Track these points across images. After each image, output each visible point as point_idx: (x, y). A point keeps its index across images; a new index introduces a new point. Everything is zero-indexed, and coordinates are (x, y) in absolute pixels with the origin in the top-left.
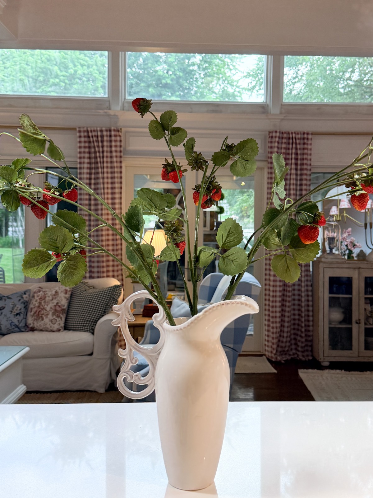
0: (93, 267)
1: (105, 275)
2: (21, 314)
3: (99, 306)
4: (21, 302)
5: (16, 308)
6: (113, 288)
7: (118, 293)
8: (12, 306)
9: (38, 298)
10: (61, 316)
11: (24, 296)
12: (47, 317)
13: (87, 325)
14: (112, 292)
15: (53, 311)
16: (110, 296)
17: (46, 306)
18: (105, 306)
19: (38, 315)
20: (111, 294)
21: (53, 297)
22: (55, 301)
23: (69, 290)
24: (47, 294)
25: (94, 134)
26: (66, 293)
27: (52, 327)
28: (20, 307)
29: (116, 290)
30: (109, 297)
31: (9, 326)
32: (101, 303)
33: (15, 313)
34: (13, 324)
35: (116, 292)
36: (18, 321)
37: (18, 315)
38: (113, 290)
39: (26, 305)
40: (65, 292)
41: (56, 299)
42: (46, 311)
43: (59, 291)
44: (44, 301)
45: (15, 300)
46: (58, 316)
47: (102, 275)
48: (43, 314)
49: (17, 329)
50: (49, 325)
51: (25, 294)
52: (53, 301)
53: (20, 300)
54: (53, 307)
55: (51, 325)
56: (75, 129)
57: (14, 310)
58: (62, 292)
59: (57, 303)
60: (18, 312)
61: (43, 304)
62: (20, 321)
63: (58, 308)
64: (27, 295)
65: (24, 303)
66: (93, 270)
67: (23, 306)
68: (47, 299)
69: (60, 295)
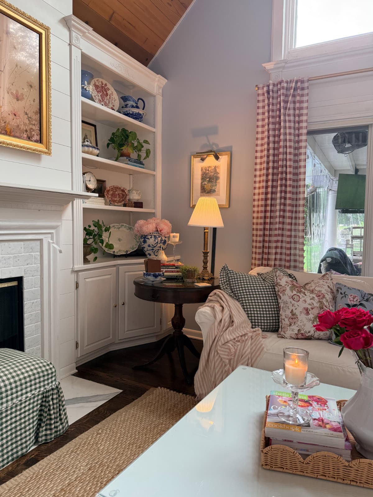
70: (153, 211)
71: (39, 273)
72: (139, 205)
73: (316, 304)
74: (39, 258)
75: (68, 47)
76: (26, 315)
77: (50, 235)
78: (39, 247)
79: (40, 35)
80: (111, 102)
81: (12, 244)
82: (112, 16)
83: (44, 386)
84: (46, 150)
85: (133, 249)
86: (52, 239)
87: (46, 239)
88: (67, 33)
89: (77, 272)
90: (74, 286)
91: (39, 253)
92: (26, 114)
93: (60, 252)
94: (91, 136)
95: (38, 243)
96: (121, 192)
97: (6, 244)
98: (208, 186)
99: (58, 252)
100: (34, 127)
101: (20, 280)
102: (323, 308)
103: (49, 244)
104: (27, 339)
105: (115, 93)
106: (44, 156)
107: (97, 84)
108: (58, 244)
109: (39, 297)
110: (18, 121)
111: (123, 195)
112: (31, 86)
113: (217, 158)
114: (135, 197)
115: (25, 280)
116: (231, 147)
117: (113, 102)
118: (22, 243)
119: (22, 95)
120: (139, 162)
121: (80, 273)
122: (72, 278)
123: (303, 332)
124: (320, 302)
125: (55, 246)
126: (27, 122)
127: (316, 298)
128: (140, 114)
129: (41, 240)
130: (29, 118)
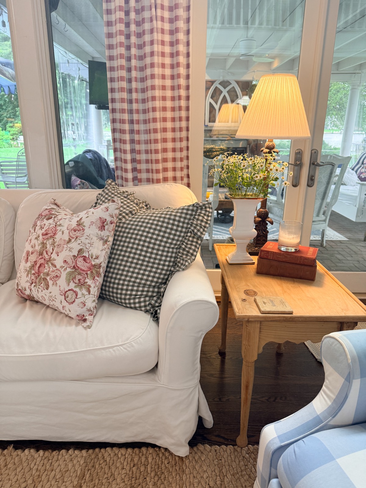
0: (139, 162)
1: (161, 176)
3: (163, 251)
7: (202, 221)
9: (40, 232)
10: (89, 282)
12: (55, 284)
13: (139, 293)
14: (190, 219)
15: (69, 270)
16: (186, 228)
17: (54, 256)
18: (175, 250)
19: (39, 273)
20: (188, 224)
21: (73, 234)
22: (75, 246)
23: (109, 219)
24: (60, 225)
26: (102, 228)
27: (67, 309)
29: (199, 215)
30: (184, 230)
32: (168, 245)
35: (198, 219)
38: (191, 215)
40: (99, 224)
41: (79, 242)
42: (55, 269)
43: (86, 222)
44: (51, 241)
46: (81, 284)
47: (155, 176)
48: (48, 274)
50: (59, 303)
52: (70, 245)
54: (69, 261)
55: (65, 303)
58: (92, 223)
59: (80, 251)
61: (49, 248)
63: (80, 263)
66: (138, 167)
68: (58, 236)
69: (87, 231)
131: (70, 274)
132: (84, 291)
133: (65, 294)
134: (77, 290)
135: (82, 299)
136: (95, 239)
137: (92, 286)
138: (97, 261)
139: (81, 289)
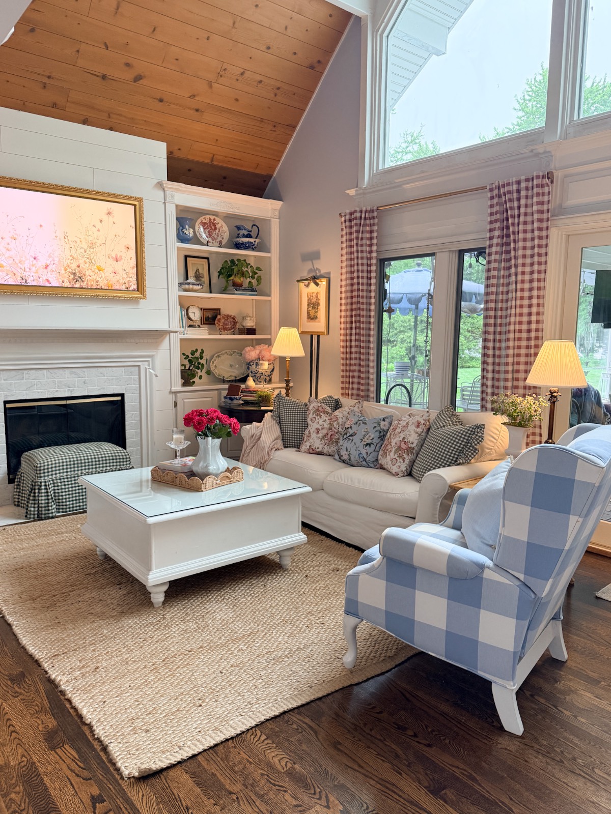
2: (372, 445)
4: (375, 429)
5: (367, 437)
6: (473, 428)
8: (364, 433)
10: (405, 456)
11: (382, 423)
14: (470, 434)
20: (469, 437)
25: (507, 189)
28: (372, 436)
30: (465, 440)
31: (357, 457)
33: (365, 443)
34: (360, 455)
36: (367, 453)
37: (368, 446)
38: (472, 431)
39: (383, 435)
40: (416, 424)
45: (370, 427)
46: (400, 456)
49: (364, 463)
51: (384, 420)
53: (375, 427)
56: (485, 188)
57: (365, 439)
60: (369, 441)
62: (369, 454)
64: (386, 423)
65: (380, 432)
67: (377, 434)
70: (268, 337)
71: (138, 392)
72: (251, 331)
73: (326, 426)
74: (138, 380)
75: (163, 206)
76: (127, 423)
77: (147, 363)
78: (138, 371)
79: (135, 205)
80: (220, 236)
81: (114, 369)
82: (213, 158)
83: (120, 465)
84: (142, 296)
85: (243, 374)
86: (149, 365)
87: (143, 366)
88: (162, 193)
89: (175, 393)
90: (172, 405)
91: (137, 376)
92: (125, 270)
93: (156, 376)
94: (203, 269)
95: (137, 368)
96: (232, 320)
97: (110, 369)
98: (312, 313)
99: (154, 376)
100: (131, 279)
101: (122, 395)
102: (331, 429)
103: (146, 369)
104: (128, 441)
105: (224, 225)
106: (142, 301)
107: (204, 221)
108: (153, 369)
109: (138, 410)
110: (118, 277)
111: (234, 322)
112: (128, 248)
113: (317, 284)
114: (249, 324)
115: (126, 396)
116: (329, 273)
117: (223, 234)
118: (123, 368)
119: (121, 256)
120: (251, 289)
121: (178, 394)
122: (171, 398)
123: (313, 447)
124: (330, 424)
125: (152, 371)
126: (125, 276)
127: (328, 421)
128: (252, 243)
129: (139, 366)
130: (127, 273)
131: (396, 450)
132: (401, 460)
133: (392, 460)
134: (398, 458)
135: (399, 464)
136: (413, 432)
137: (407, 458)
138: (413, 446)
139: (400, 458)
